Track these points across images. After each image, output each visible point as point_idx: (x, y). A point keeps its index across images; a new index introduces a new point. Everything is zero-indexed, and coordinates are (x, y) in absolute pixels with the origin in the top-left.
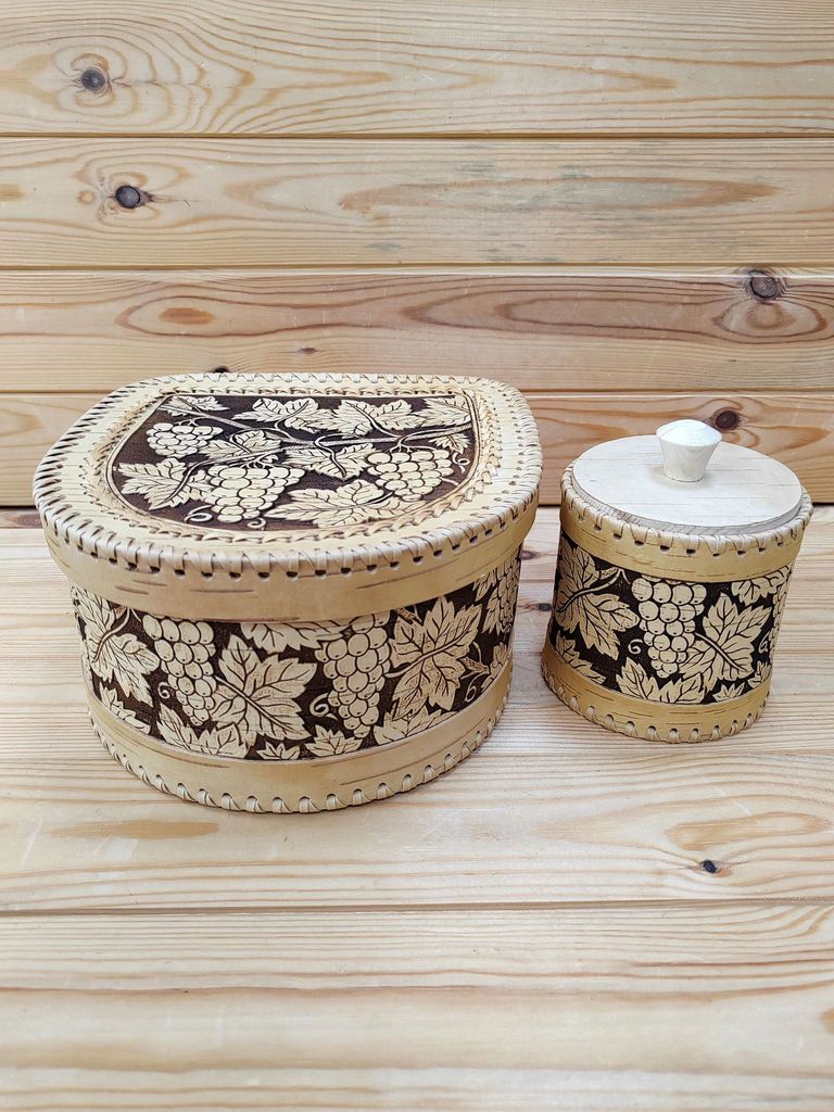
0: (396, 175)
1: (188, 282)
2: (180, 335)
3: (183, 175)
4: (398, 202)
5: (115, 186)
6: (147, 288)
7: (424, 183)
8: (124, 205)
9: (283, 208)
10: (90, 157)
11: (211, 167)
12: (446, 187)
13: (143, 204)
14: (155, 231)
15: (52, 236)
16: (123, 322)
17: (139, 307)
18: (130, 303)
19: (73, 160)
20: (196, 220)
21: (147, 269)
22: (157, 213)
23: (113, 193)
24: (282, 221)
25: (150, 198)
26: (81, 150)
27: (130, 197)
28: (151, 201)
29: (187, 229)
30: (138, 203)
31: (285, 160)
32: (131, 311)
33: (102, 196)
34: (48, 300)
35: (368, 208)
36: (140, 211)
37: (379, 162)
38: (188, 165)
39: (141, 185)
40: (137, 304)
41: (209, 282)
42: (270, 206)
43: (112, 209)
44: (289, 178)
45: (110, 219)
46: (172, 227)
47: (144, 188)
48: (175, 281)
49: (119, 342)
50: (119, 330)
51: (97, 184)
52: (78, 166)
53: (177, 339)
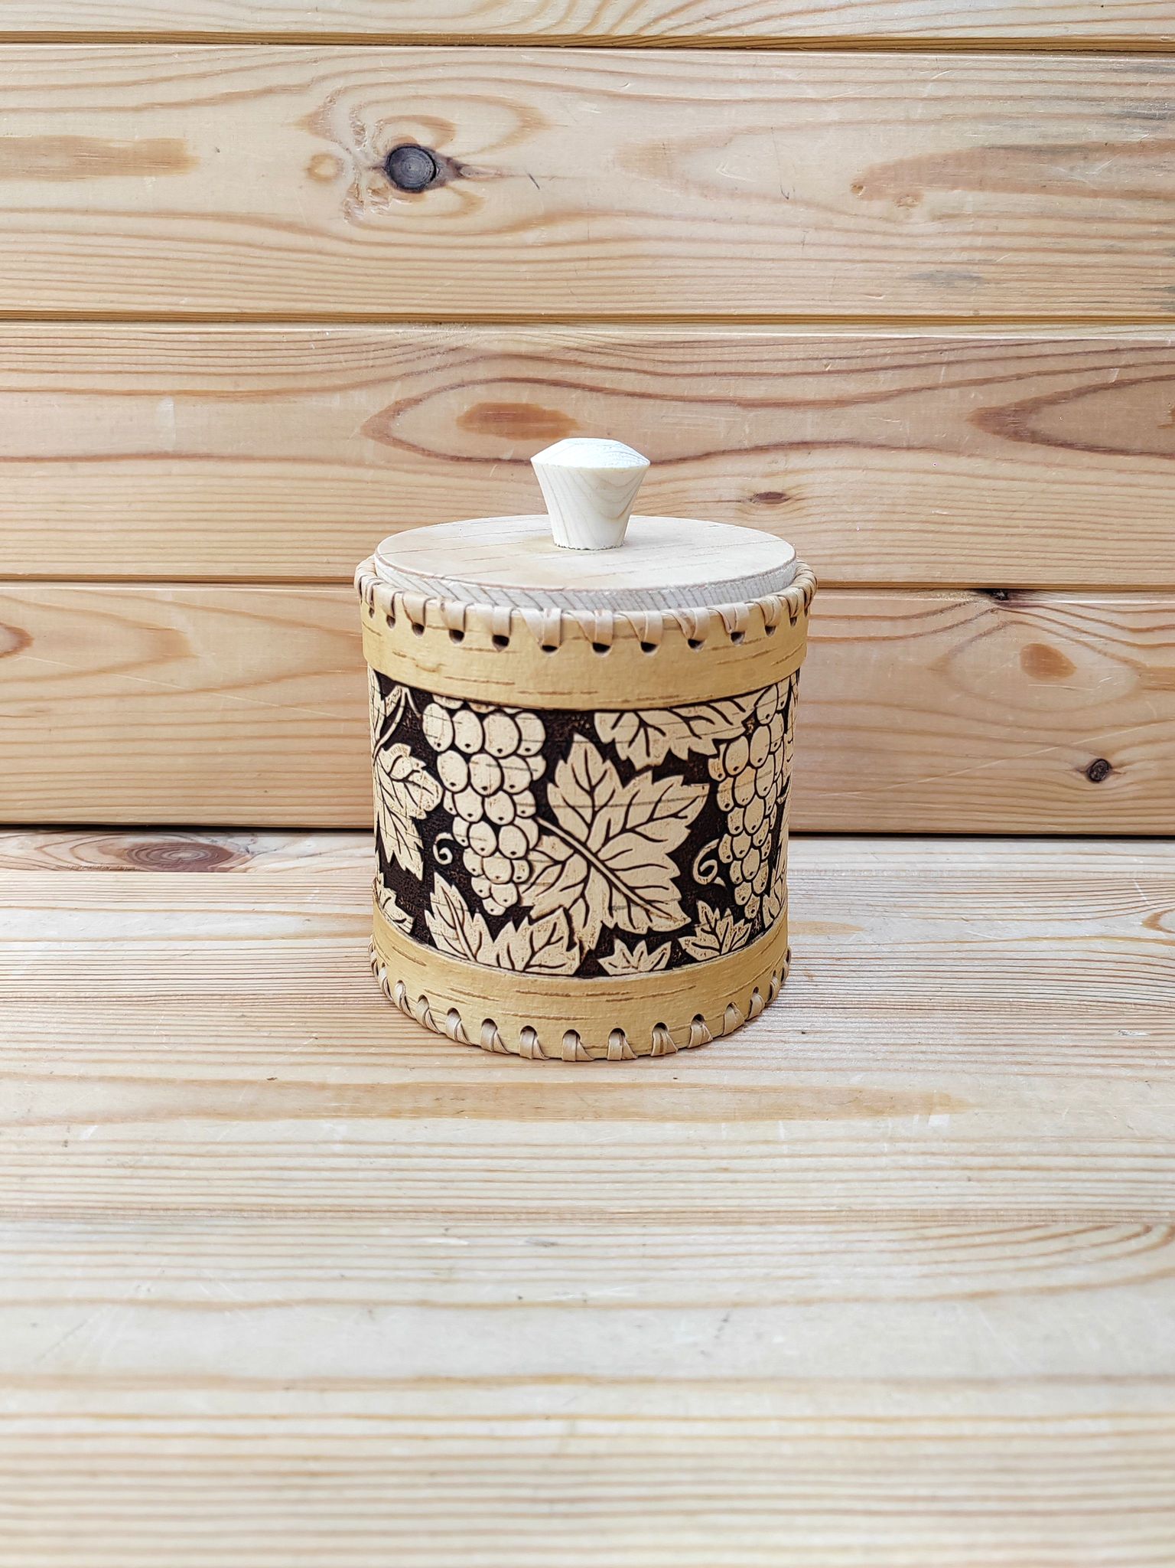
0: (982, 127)
1: (523, 349)
2: (498, 460)
3: (529, 122)
4: (981, 185)
5: (386, 142)
6: (438, 360)
7: (1039, 142)
8: (401, 186)
9: (734, 193)
10: (339, 84)
11: (589, 108)
12: (1086, 151)
13: (442, 184)
14: (460, 241)
15: (242, 250)
16: (380, 430)
17: (417, 401)
18: (396, 393)
19: (301, 89)
20: (549, 218)
21: (437, 320)
22: (470, 204)
23: (380, 159)
24: (731, 221)
25: (458, 170)
26: (323, 69)
27: (417, 167)
28: (459, 176)
29: (531, 236)
30: (433, 179)
31: (745, 93)
32: (398, 409)
33: (356, 166)
34: (227, 385)
35: (917, 197)
36: (434, 197)
37: (947, 98)
38: (540, 102)
39: (440, 144)
40: (414, 393)
41: (569, 349)
42: (708, 189)
43: (375, 192)
44: (751, 131)
45: (369, 213)
46: (499, 231)
47: (445, 151)
48: (497, 347)
49: (370, 474)
50: (370, 448)
51: (349, 139)
52: (311, 102)
53: (493, 470)
